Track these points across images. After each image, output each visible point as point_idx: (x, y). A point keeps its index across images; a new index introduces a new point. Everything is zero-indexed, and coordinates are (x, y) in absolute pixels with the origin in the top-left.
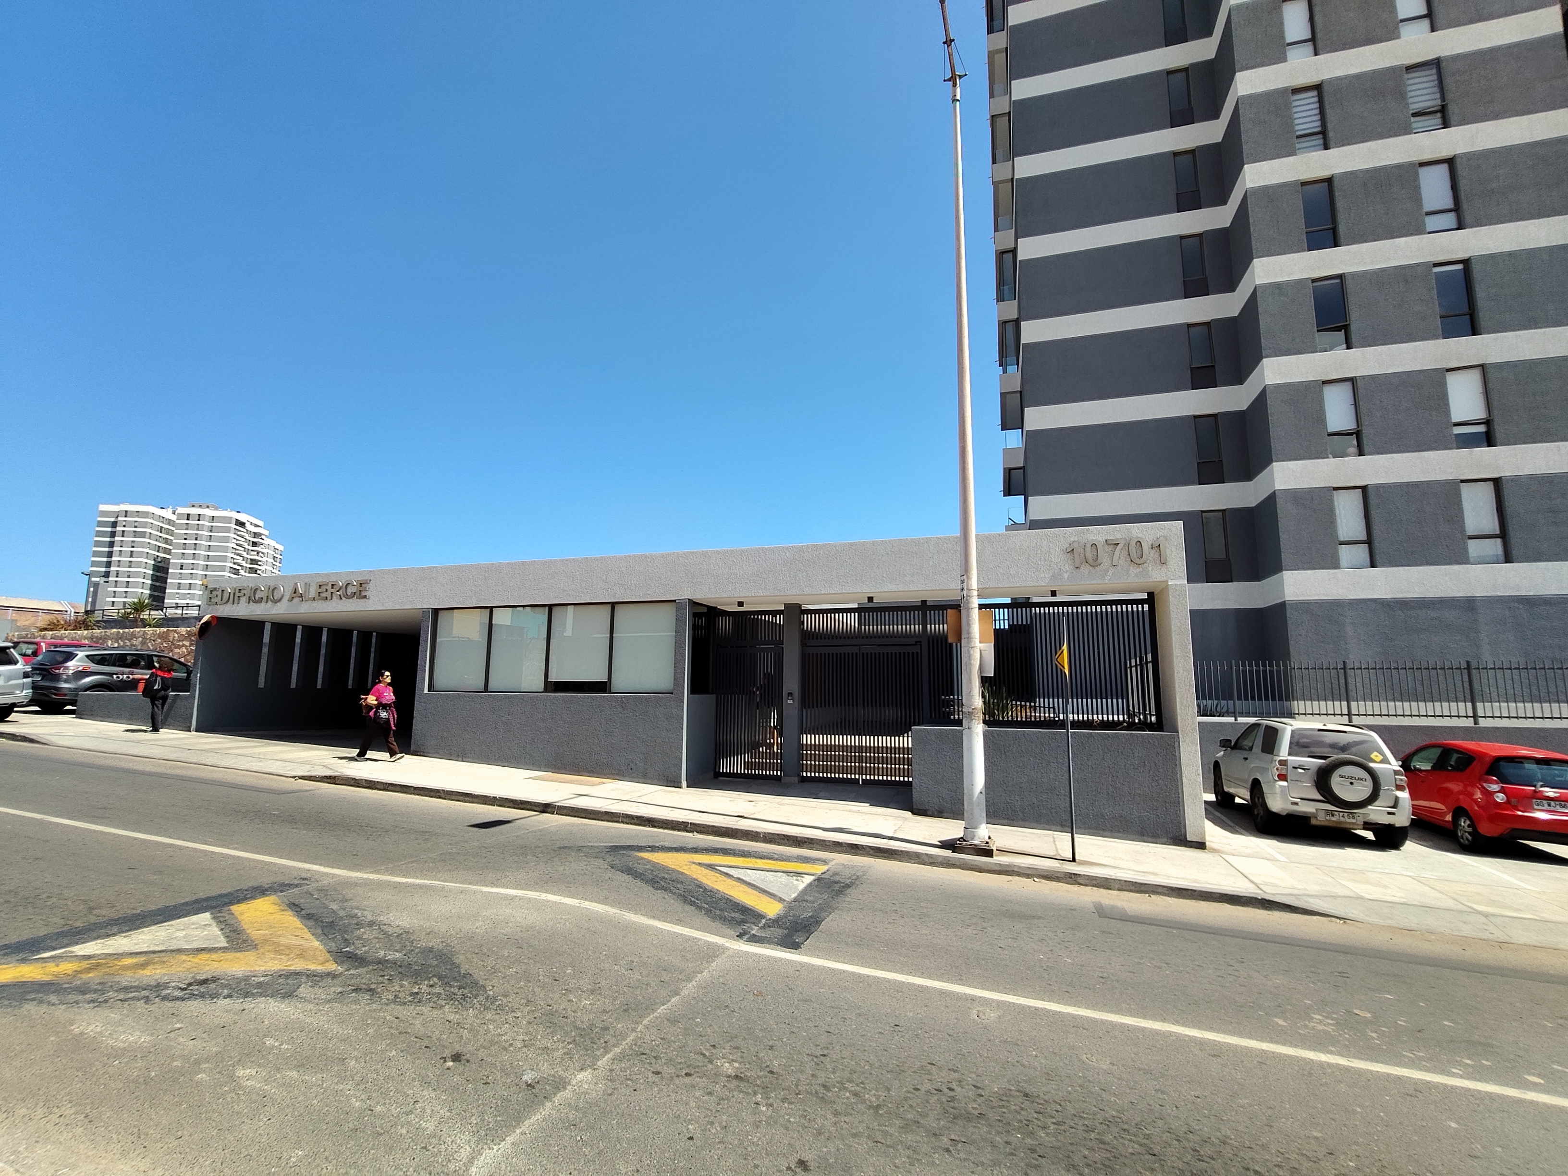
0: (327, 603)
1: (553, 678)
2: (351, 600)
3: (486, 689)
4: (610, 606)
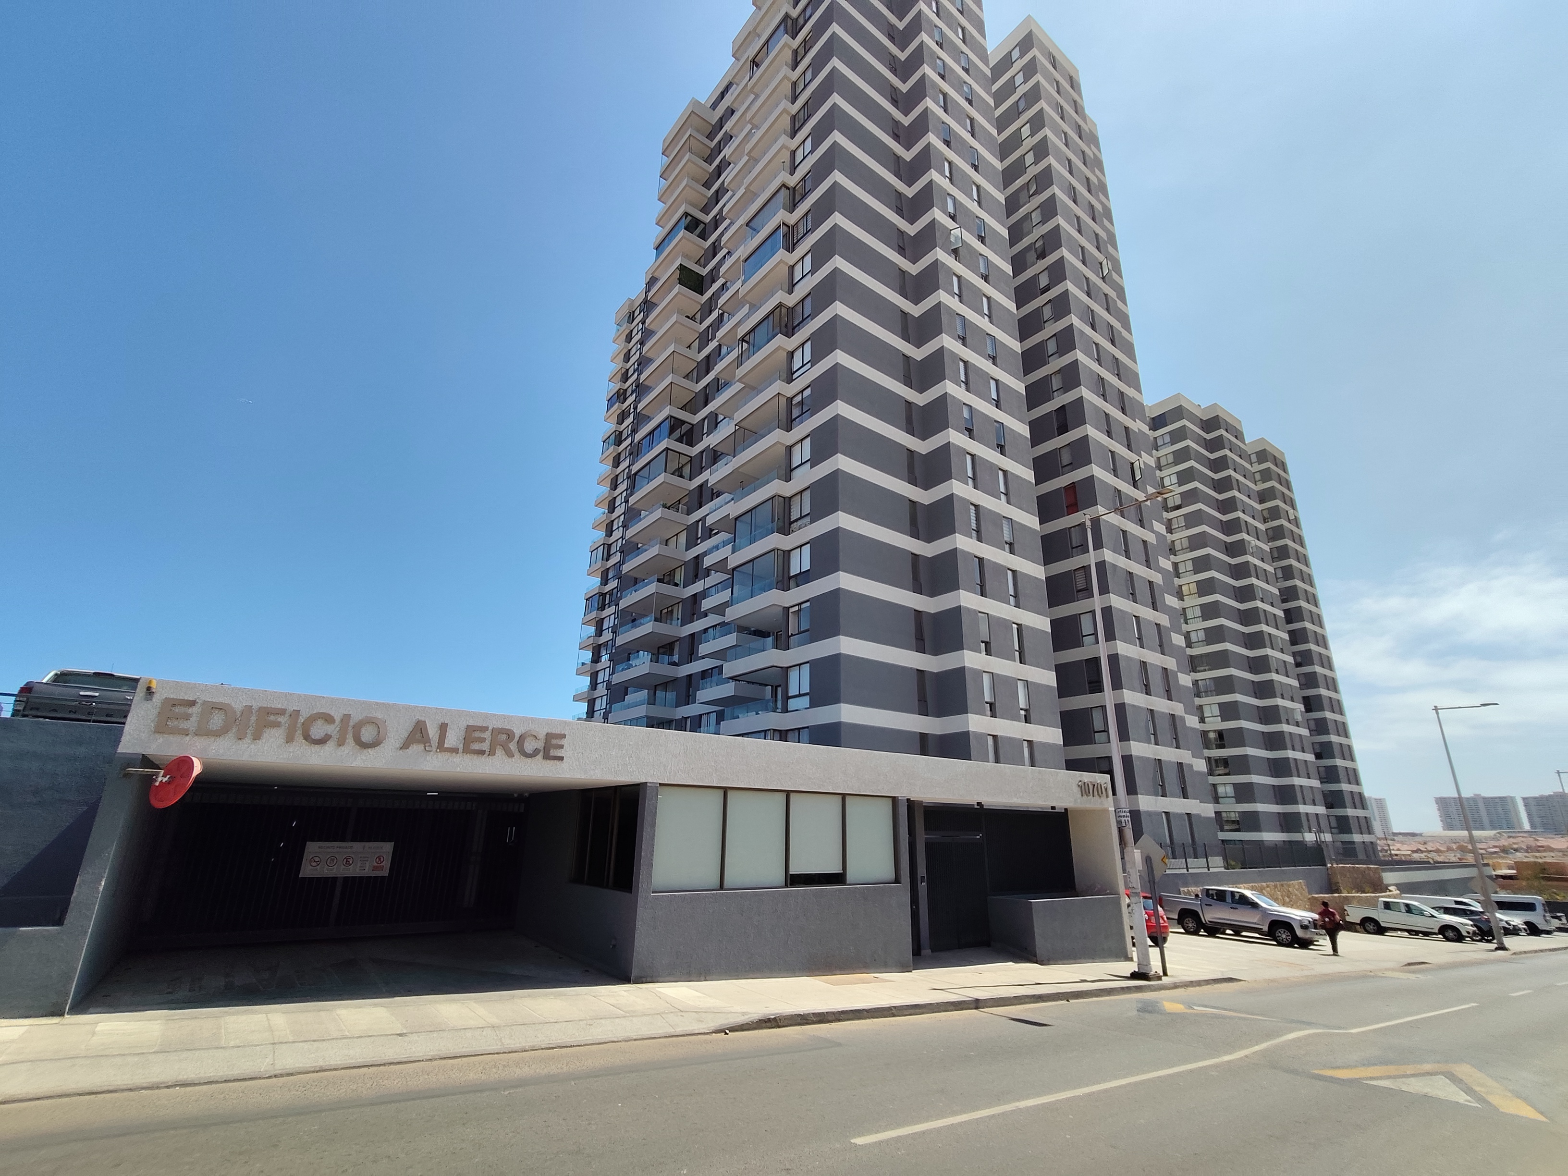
0: (483, 759)
1: (792, 871)
2: (529, 760)
3: (721, 887)
4: (840, 797)
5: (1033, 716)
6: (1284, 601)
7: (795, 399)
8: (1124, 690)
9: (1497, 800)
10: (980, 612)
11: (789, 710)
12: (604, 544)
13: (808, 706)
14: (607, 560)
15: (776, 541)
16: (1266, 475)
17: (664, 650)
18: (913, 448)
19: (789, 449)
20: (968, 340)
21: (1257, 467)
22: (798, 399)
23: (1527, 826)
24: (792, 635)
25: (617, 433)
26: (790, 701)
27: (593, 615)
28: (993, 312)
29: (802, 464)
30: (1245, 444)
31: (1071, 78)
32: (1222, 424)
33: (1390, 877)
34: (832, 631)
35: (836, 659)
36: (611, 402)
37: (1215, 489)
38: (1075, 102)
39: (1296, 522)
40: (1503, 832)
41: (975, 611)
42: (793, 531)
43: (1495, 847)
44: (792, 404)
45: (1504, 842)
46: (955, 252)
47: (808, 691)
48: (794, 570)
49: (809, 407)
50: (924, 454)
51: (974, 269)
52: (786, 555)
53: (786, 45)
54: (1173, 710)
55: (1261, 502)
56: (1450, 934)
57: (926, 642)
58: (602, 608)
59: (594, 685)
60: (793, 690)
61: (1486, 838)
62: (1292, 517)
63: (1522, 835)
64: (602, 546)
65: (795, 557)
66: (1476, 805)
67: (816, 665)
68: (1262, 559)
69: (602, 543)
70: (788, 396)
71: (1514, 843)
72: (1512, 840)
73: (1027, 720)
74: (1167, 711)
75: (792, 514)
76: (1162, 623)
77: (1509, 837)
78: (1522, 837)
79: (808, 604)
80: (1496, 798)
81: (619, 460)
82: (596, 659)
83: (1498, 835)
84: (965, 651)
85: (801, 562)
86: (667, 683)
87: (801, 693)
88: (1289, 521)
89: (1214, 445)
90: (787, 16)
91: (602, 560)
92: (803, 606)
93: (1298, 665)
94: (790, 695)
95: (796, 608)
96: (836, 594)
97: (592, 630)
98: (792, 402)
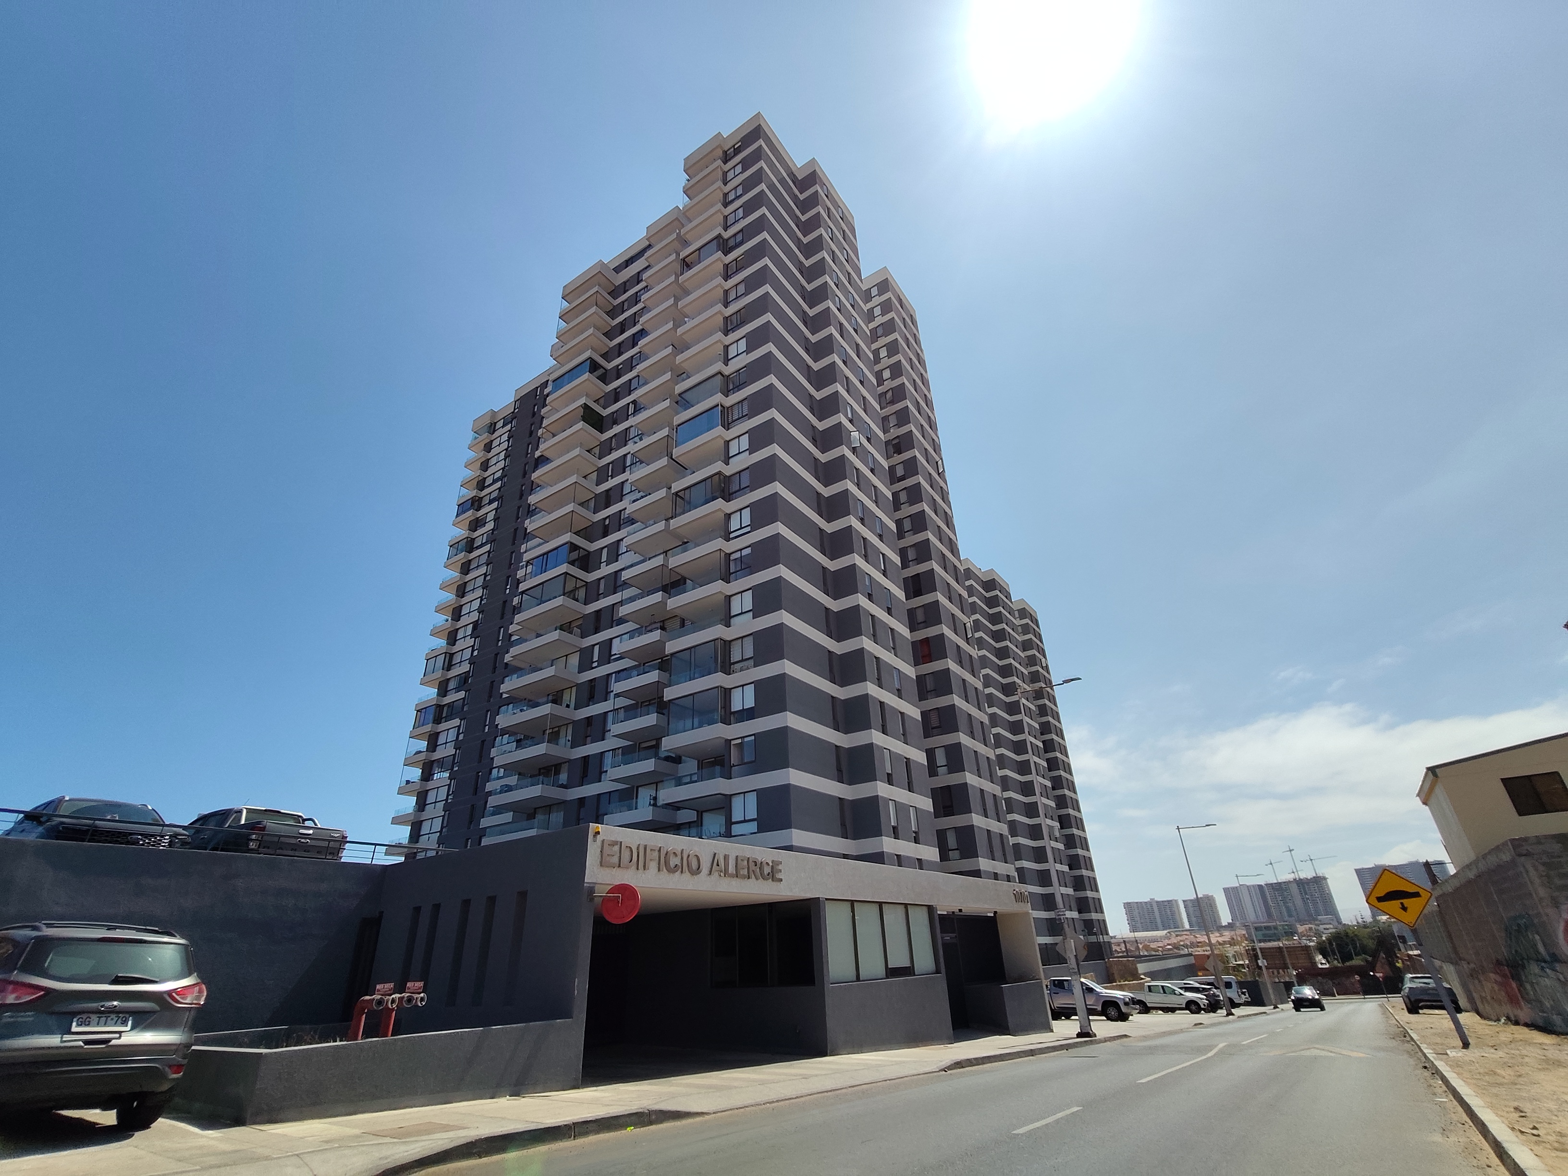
0: (746, 882)
1: (890, 965)
2: (766, 882)
3: (858, 978)
4: (904, 906)
5: (921, 838)
6: (1042, 734)
7: (733, 555)
8: (973, 814)
9: (1166, 903)
10: (885, 748)
11: (733, 834)
12: (446, 653)
13: (756, 831)
14: (449, 669)
15: (718, 679)
16: (1026, 629)
17: (545, 771)
18: (828, 606)
19: (728, 598)
20: (866, 520)
21: (1018, 622)
22: (738, 555)
23: (1187, 926)
24: (734, 766)
25: (469, 539)
26: (733, 826)
27: (428, 728)
28: (879, 499)
29: (742, 613)
30: (1012, 603)
31: (911, 316)
32: (998, 587)
33: (1142, 968)
34: (782, 763)
35: (786, 789)
36: (462, 508)
37: (993, 638)
38: (915, 334)
39: (1047, 669)
40: (1172, 931)
41: (882, 747)
42: (733, 671)
43: (1169, 944)
44: (730, 559)
45: (1174, 940)
46: (854, 450)
47: (756, 817)
48: (736, 706)
49: (749, 565)
50: (835, 611)
51: (866, 464)
52: (727, 693)
53: (719, 259)
54: (1002, 830)
55: (1024, 650)
56: (1192, 1007)
57: (844, 772)
58: (438, 720)
59: (421, 805)
60: (737, 816)
61: (1161, 937)
62: (1044, 665)
63: (1185, 933)
64: (444, 654)
65: (736, 696)
66: (1151, 906)
67: (763, 795)
68: (1027, 698)
69: (445, 651)
70: (727, 552)
71: (1181, 941)
72: (1179, 938)
73: (916, 841)
74: (998, 831)
75: (732, 656)
76: (990, 757)
77: (1177, 936)
78: (1186, 935)
79: (753, 738)
80: (1165, 901)
81: (469, 567)
82: (427, 776)
83: (1168, 934)
84: (878, 782)
85: (744, 699)
86: (550, 806)
87: (746, 819)
88: (1042, 668)
89: (992, 602)
90: (719, 236)
91: (443, 669)
92: (746, 739)
93: (1054, 788)
94: (733, 821)
95: (740, 741)
96: (784, 731)
97: (423, 745)
98: (730, 557)
